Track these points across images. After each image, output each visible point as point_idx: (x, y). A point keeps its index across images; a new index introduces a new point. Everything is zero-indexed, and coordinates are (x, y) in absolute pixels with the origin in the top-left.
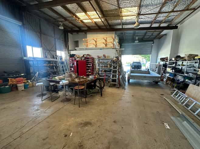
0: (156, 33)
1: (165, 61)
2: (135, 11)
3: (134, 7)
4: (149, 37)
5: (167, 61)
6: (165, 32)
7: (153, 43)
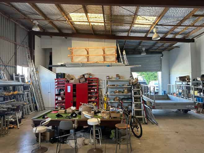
0: (167, 44)
1: (186, 81)
2: (152, 20)
3: (154, 16)
4: (158, 48)
5: (189, 80)
6: (178, 44)
7: (162, 56)
